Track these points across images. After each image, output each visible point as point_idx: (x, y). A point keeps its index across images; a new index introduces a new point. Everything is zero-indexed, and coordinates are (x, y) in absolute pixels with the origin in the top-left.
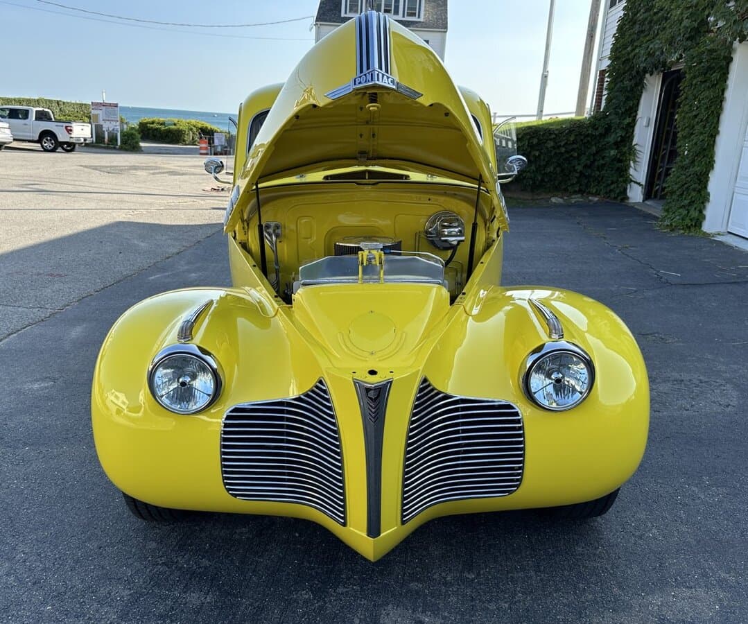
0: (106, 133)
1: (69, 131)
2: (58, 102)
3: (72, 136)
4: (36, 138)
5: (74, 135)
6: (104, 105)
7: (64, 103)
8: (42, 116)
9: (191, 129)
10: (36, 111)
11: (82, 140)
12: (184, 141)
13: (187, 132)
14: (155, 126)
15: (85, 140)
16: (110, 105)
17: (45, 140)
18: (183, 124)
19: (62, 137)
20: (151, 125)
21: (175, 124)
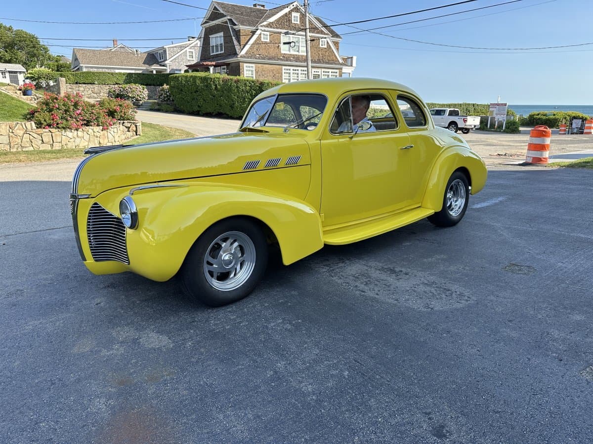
0: (497, 123)
1: (465, 121)
2: (474, 105)
3: (466, 124)
4: (447, 126)
5: (468, 123)
6: (498, 105)
7: (478, 105)
8: (452, 113)
9: (565, 118)
10: (450, 110)
11: (473, 127)
12: (558, 126)
13: (561, 120)
14: (539, 116)
15: (475, 126)
16: (502, 104)
17: (451, 127)
18: (560, 114)
19: (461, 124)
20: (536, 116)
21: (554, 115)
